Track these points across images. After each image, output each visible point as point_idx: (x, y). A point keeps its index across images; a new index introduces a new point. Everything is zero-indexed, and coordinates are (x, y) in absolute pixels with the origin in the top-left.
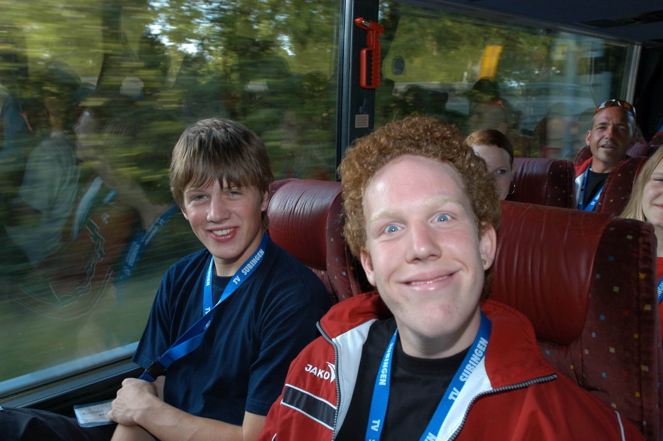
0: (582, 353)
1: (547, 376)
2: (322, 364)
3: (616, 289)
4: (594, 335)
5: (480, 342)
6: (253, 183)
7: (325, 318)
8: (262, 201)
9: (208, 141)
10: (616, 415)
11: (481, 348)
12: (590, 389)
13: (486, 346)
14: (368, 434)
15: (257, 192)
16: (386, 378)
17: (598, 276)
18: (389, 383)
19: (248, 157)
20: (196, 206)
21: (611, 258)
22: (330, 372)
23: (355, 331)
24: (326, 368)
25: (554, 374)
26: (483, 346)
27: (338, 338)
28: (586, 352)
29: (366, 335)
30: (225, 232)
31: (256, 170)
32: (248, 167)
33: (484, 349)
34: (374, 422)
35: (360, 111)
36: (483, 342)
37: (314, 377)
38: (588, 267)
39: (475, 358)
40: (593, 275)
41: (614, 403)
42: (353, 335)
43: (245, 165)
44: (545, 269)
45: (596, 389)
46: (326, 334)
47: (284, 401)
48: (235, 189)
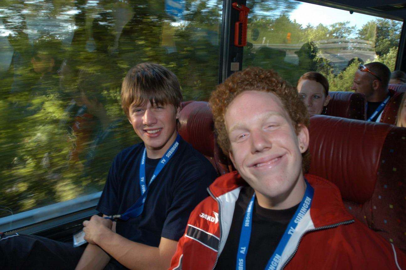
0: (372, 208)
1: (348, 221)
2: (210, 213)
3: (395, 169)
4: (380, 197)
5: (306, 199)
6: (171, 103)
7: (212, 186)
8: (176, 112)
9: (142, 78)
10: (391, 246)
11: (307, 203)
12: (376, 230)
13: (310, 202)
14: (238, 256)
15: (173, 107)
16: (249, 222)
17: (383, 161)
18: (251, 225)
19: (167, 87)
20: (137, 116)
21: (392, 151)
22: (215, 217)
23: (230, 193)
24: (212, 215)
25: (353, 219)
26: (308, 202)
27: (220, 197)
28: (375, 207)
29: (237, 196)
30: (154, 132)
31: (172, 94)
32: (167, 93)
33: (309, 204)
34: (242, 248)
35: (234, 61)
36: (308, 199)
37: (205, 220)
38: (377, 156)
39: (303, 209)
40: (380, 161)
41: (391, 238)
42: (229, 196)
43: (165, 92)
44: (350, 157)
45: (380, 231)
46: (212, 194)
47: (187, 235)
48: (160, 106)
